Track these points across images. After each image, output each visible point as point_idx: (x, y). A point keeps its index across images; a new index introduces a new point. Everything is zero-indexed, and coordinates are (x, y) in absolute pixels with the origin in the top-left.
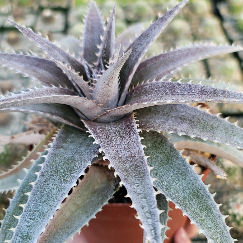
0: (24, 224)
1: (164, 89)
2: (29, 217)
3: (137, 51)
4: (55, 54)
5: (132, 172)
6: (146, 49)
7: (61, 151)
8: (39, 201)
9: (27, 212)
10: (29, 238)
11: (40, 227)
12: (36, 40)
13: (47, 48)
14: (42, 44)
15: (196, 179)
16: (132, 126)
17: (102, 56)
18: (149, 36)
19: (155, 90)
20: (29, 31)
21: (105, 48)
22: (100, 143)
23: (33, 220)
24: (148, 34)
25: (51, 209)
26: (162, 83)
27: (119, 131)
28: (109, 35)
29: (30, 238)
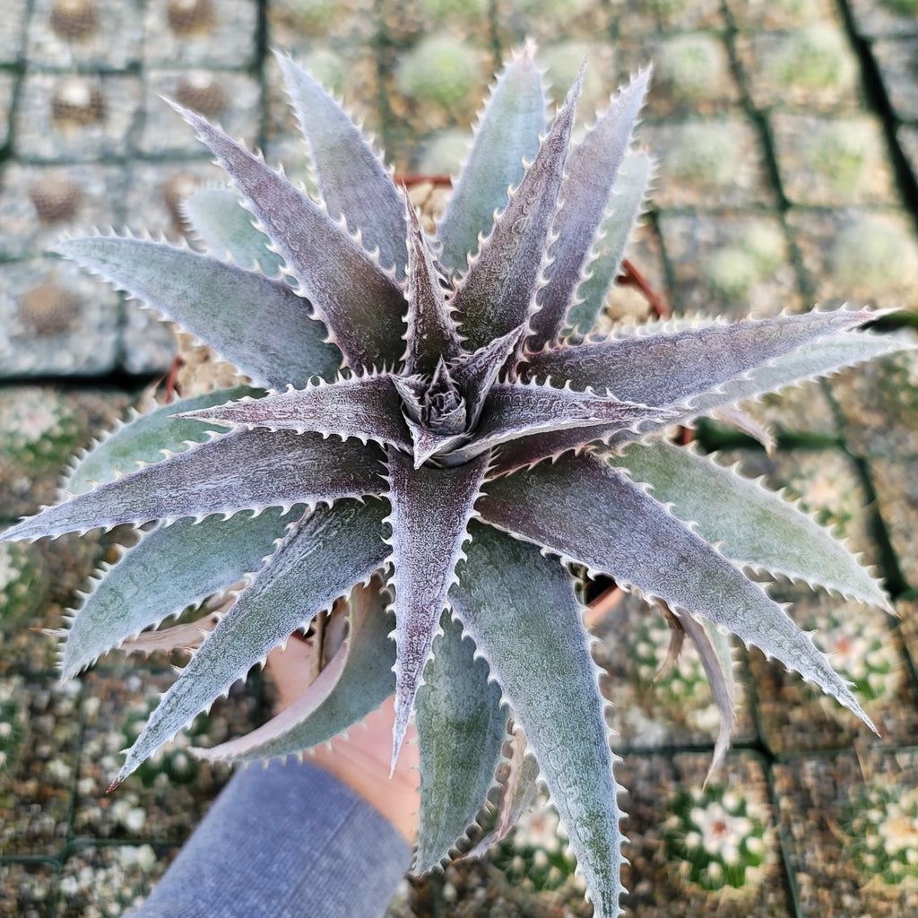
0: (569, 804)
1: (637, 362)
2: (565, 785)
3: (500, 278)
4: (334, 416)
5: (712, 592)
6: (538, 275)
7: (487, 614)
8: (554, 745)
9: (555, 781)
10: (599, 816)
11: (603, 787)
12: (280, 419)
13: (312, 415)
14: (294, 415)
15: (751, 491)
16: (616, 480)
17: (416, 331)
18: (521, 231)
19: (613, 368)
20: (246, 406)
21: (421, 312)
22: (601, 566)
23: (575, 783)
24: (517, 228)
25: (595, 743)
26: (621, 345)
27: (592, 505)
28: (421, 280)
29: (601, 814)
